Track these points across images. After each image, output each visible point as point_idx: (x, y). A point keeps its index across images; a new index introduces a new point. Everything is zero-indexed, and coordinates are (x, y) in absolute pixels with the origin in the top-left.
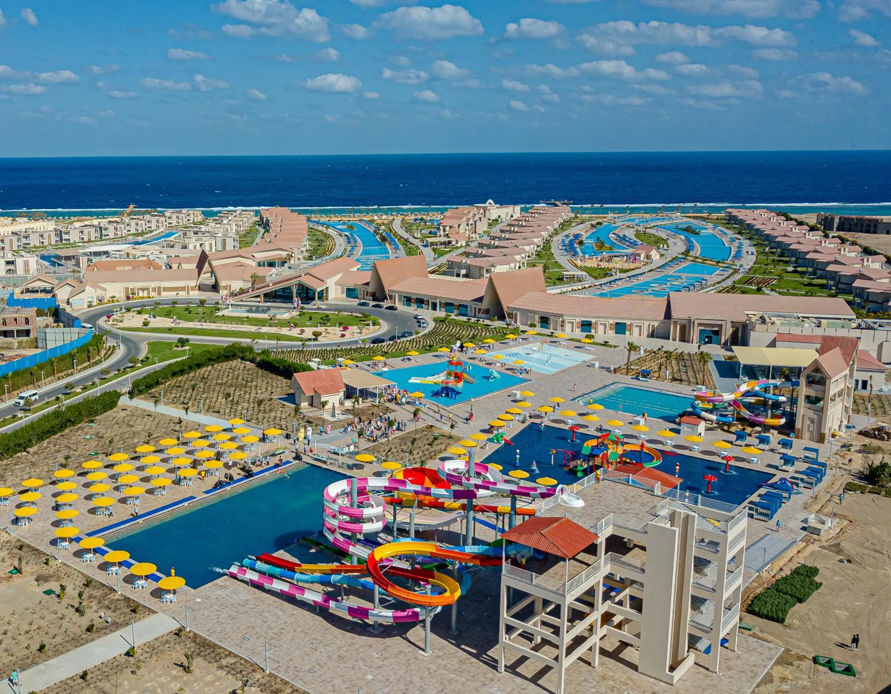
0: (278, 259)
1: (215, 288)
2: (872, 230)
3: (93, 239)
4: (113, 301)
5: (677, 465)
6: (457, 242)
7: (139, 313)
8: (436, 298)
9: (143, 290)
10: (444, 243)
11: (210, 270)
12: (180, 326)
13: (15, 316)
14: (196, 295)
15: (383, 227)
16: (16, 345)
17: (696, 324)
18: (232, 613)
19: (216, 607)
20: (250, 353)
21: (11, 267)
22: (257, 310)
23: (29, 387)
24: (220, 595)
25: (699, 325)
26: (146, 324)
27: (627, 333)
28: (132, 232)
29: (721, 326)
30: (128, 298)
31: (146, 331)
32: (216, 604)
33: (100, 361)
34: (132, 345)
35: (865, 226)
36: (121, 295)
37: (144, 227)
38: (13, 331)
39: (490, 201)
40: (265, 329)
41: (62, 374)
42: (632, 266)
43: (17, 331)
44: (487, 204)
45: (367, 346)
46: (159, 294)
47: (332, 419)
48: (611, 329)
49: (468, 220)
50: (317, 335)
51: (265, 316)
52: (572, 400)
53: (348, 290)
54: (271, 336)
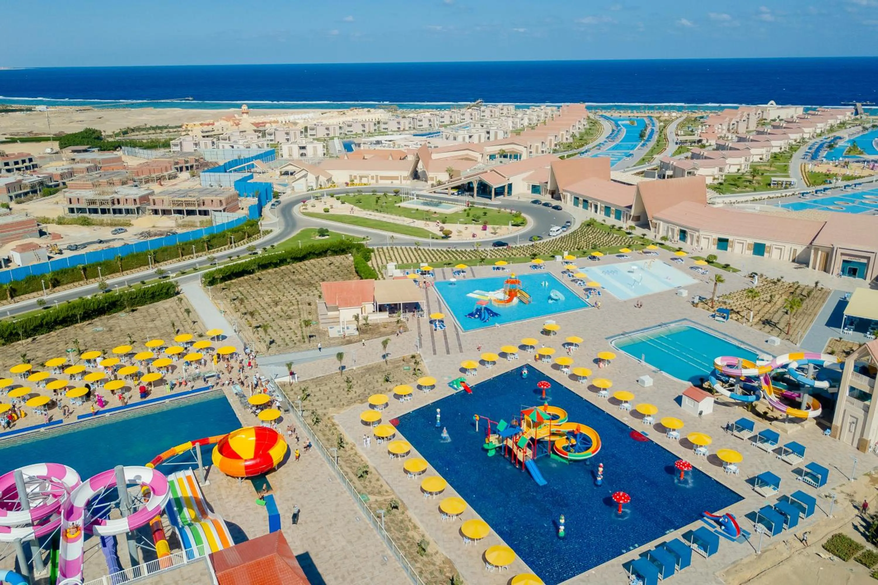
0: (510, 152)
3: (407, 128)
4: (334, 187)
5: (600, 467)
6: (707, 142)
8: (597, 201)
9: (364, 177)
10: (693, 142)
12: (354, 214)
13: (212, 198)
16: (198, 224)
17: (839, 254)
21: (303, 151)
25: (842, 254)
26: (326, 211)
27: (766, 254)
29: (869, 258)
30: (347, 184)
40: (416, 223)
44: (768, 105)
46: (377, 181)
48: (749, 249)
49: (731, 120)
53: (534, 187)
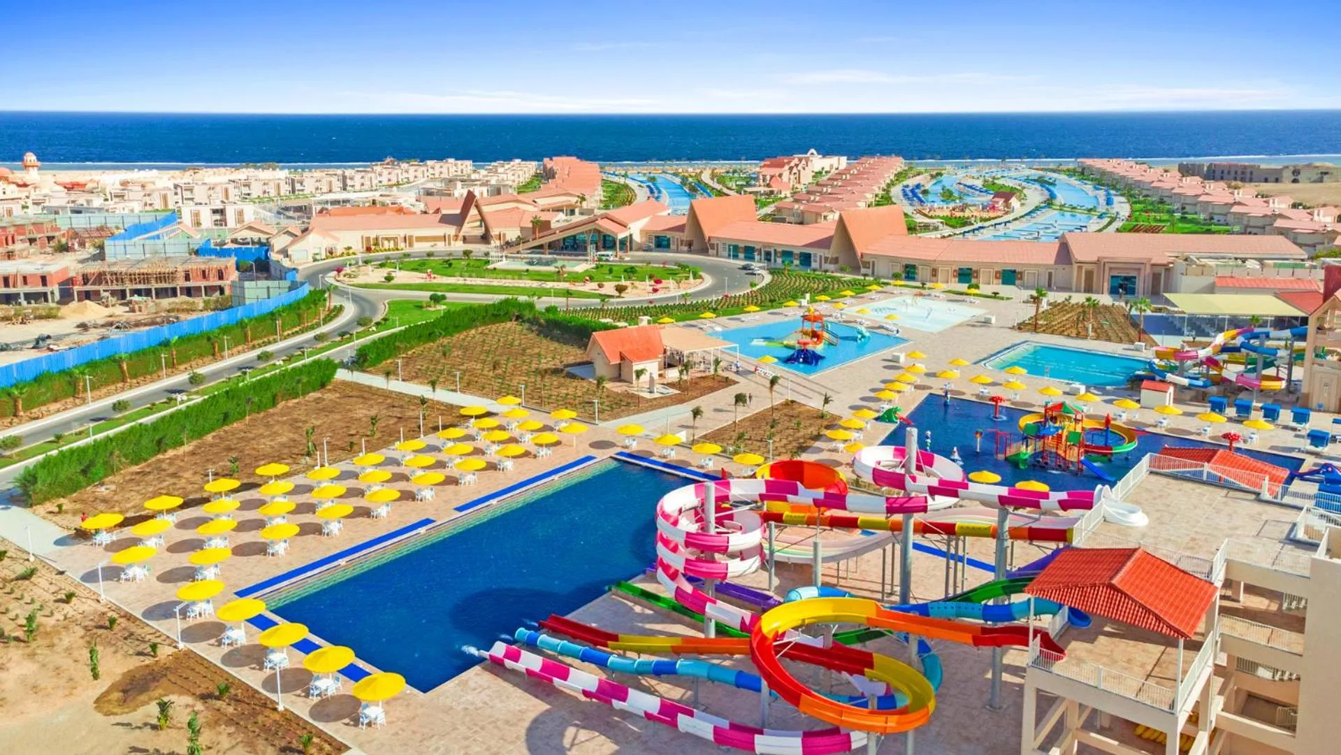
0: (566, 205)
1: (485, 238)
2: (1248, 179)
4: (348, 254)
7: (382, 266)
8: (770, 245)
9: (388, 239)
10: (765, 194)
11: (479, 217)
12: (435, 281)
13: (202, 267)
14: (459, 246)
15: (690, 179)
16: (201, 305)
17: (1107, 268)
18: (493, 743)
19: (463, 729)
20: (531, 311)
22: (540, 263)
23: (205, 359)
24: (472, 703)
25: (1111, 270)
26: (389, 279)
27: (1018, 282)
28: (384, 183)
29: (1139, 270)
30: (369, 249)
31: (389, 288)
32: (463, 723)
33: (318, 325)
34: (366, 306)
35: (1239, 172)
36: (358, 247)
37: (400, 177)
38: (200, 287)
39: (813, 151)
40: (549, 285)
41: (261, 341)
42: (992, 214)
43: (205, 287)
44: (808, 155)
45: (688, 303)
46: (411, 245)
47: (647, 395)
48: (996, 278)
49: (791, 168)
50: (621, 289)
51: (551, 269)
52: (975, 363)
53: (656, 239)
54: (558, 293)
